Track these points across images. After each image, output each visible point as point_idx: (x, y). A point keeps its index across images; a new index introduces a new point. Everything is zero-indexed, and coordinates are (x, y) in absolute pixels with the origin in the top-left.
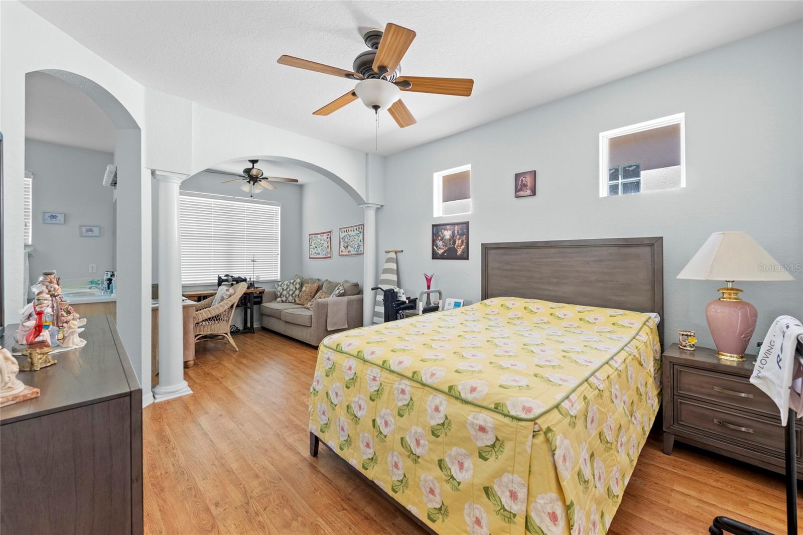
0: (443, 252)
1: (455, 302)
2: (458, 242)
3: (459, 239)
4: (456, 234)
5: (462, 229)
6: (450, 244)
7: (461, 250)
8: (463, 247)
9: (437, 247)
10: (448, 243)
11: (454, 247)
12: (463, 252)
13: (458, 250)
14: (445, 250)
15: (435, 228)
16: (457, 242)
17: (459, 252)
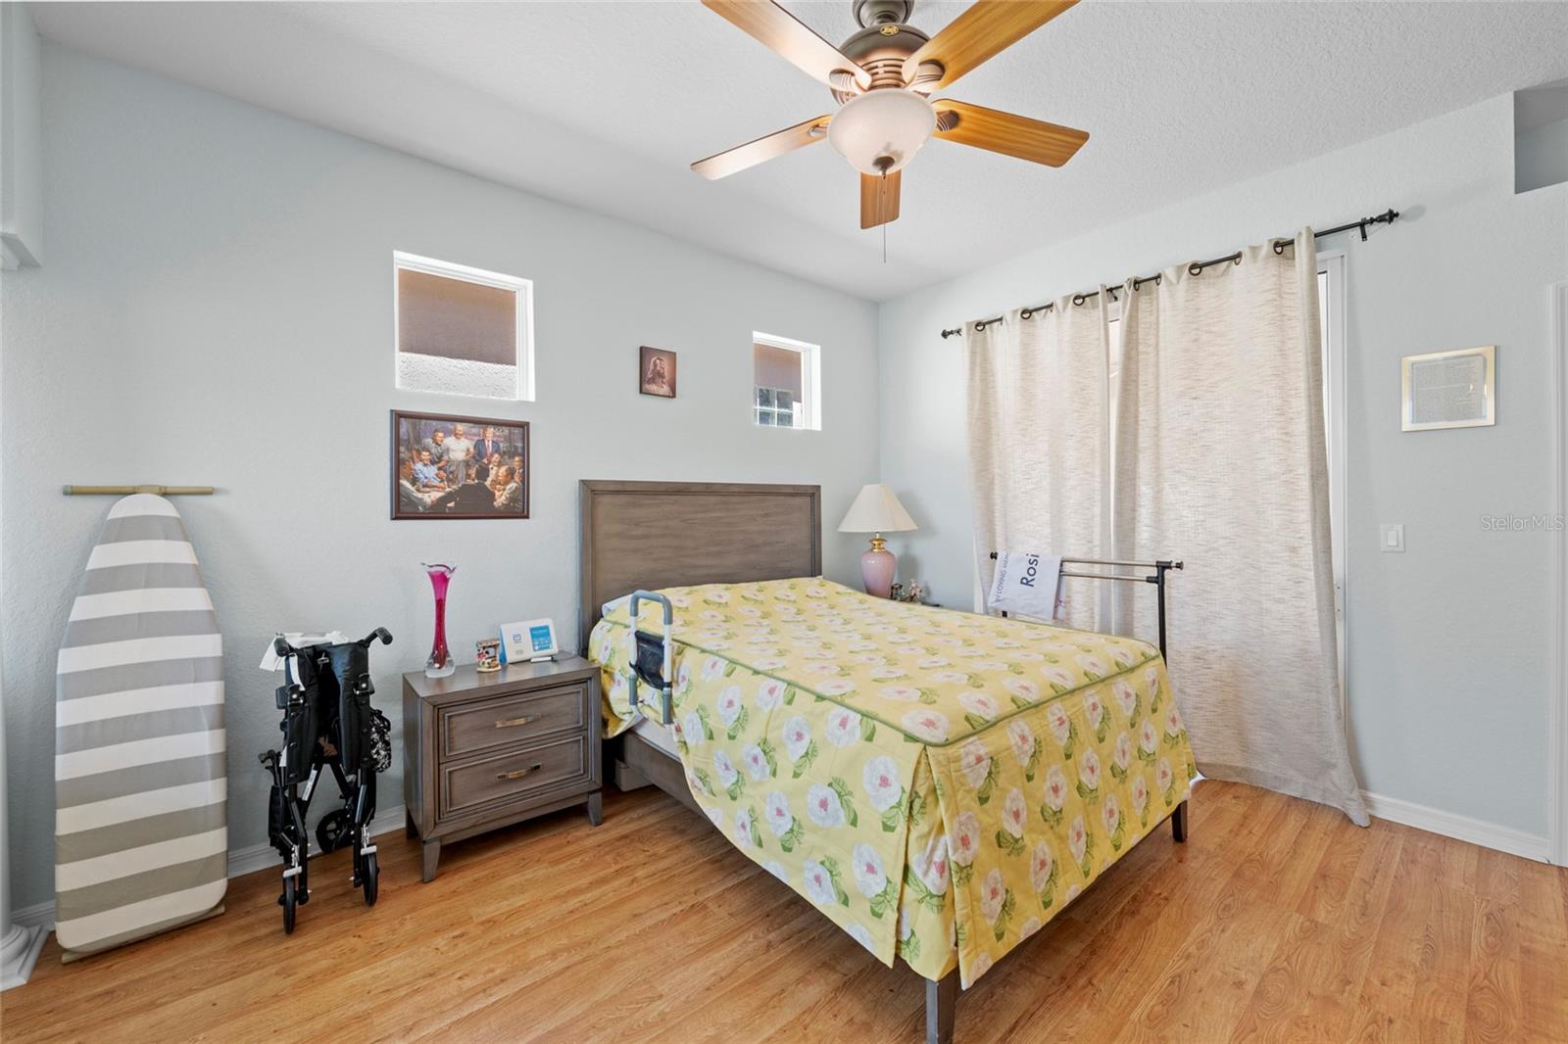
0: (441, 499)
1: (532, 630)
2: (496, 472)
3: (500, 465)
4: (490, 450)
5: (509, 439)
6: (468, 476)
7: (506, 493)
8: (512, 485)
9: (414, 481)
10: (462, 474)
11: (481, 487)
12: (512, 499)
13: (497, 494)
14: (450, 493)
15: (404, 424)
16: (492, 473)
17: (501, 499)
